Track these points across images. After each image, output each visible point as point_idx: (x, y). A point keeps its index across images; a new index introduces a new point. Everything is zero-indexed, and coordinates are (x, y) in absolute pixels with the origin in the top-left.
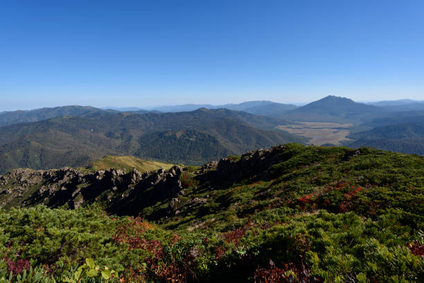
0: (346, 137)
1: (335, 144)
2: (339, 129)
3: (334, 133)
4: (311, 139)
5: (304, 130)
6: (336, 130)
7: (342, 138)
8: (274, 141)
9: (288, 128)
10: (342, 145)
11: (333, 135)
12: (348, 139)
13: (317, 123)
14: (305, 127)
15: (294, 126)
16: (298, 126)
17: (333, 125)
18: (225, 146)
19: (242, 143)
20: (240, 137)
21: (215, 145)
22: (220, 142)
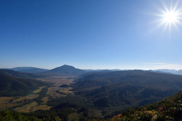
0: (73, 81)
1: (68, 84)
2: (70, 78)
3: (67, 80)
4: (55, 83)
5: (52, 80)
7: (71, 82)
8: (28, 85)
9: (43, 79)
13: (59, 77)
15: (46, 78)
16: (48, 78)
17: (67, 77)
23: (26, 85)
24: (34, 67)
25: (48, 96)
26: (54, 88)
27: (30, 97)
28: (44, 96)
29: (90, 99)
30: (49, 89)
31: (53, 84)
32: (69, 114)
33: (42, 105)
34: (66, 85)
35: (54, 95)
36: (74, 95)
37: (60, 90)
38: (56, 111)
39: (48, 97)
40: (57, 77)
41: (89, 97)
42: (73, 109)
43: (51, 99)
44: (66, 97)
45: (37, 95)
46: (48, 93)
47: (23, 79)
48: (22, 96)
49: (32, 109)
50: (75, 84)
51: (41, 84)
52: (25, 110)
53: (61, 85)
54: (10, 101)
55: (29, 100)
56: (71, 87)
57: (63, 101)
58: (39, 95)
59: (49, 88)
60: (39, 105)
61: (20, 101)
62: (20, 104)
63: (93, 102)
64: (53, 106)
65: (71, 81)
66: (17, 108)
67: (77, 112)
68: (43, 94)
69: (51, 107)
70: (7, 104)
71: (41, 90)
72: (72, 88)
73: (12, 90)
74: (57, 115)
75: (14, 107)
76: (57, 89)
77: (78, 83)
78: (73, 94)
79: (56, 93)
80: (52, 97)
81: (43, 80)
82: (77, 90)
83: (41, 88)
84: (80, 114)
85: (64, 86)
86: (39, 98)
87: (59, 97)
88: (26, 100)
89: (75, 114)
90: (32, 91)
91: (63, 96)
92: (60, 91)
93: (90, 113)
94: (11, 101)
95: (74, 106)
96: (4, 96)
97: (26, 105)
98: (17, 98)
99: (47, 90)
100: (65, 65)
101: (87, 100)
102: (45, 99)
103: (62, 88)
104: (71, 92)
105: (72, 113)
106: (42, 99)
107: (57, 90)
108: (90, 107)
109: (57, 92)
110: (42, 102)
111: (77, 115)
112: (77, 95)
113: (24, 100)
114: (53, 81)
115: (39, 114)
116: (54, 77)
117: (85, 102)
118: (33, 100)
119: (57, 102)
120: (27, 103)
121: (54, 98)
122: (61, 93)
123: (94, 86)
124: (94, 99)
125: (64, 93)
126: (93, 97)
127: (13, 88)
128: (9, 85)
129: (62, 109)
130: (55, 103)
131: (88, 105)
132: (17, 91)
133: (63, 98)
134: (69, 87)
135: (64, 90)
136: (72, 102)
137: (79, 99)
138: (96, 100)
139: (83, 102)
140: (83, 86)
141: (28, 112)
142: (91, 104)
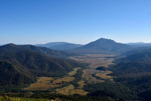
0: (112, 62)
1: (105, 66)
2: (108, 58)
3: (105, 60)
4: (90, 64)
5: (86, 59)
6: (106, 58)
7: (110, 64)
8: (63, 66)
9: (76, 58)
12: (113, 64)
13: (95, 55)
14: (87, 57)
15: (80, 57)
17: (105, 56)
18: (19, 71)
19: (37, 69)
20: (36, 64)
21: (9, 71)
22: (15, 68)
23: (61, 66)
24: (66, 42)
25: (84, 79)
26: (90, 70)
27: (66, 79)
28: (80, 80)
29: (134, 89)
31: (87, 65)
33: (79, 89)
34: (104, 67)
35: (89, 79)
37: (96, 73)
38: (92, 99)
39: (84, 81)
40: (92, 55)
41: (133, 86)
42: (110, 99)
43: (87, 84)
44: (103, 83)
45: (73, 77)
46: (83, 76)
48: (59, 77)
49: (71, 92)
50: (115, 67)
51: (76, 64)
52: (64, 92)
53: (97, 67)
54: (51, 81)
55: (66, 82)
56: (110, 70)
57: (99, 87)
58: (74, 77)
59: (84, 70)
60: (76, 88)
61: (59, 83)
62: (59, 86)
63: (137, 93)
64: (90, 92)
65: (110, 62)
66: (57, 89)
68: (78, 76)
69: (88, 92)
70: (49, 84)
71: (76, 72)
72: (111, 72)
73: (50, 70)
75: (55, 88)
76: (93, 71)
77: (119, 65)
78: (112, 80)
79: (92, 77)
80: (87, 81)
81: (77, 60)
82: (118, 76)
83: (76, 70)
86: (75, 81)
87: (95, 82)
88: (63, 82)
90: (68, 73)
92: (97, 75)
96: (45, 76)
97: (65, 87)
98: (55, 79)
99: (82, 73)
100: (102, 38)
101: (129, 90)
102: (81, 83)
103: (98, 71)
104: (109, 77)
106: (78, 83)
107: (93, 73)
108: (132, 99)
109: (93, 75)
110: (78, 86)
112: (117, 82)
113: (62, 82)
114: (88, 61)
115: (77, 99)
116: (89, 55)
117: (126, 92)
118: (69, 83)
119: (94, 88)
120: (65, 85)
121: (90, 82)
122: (98, 78)
123: (141, 72)
124: (138, 89)
125: (101, 77)
126: (138, 87)
127: (50, 68)
128: (47, 66)
129: (98, 97)
130: (91, 89)
131: (130, 96)
132: (55, 72)
133: (100, 84)
134: (107, 70)
135: (100, 74)
136: (110, 91)
137: (119, 88)
138: (142, 91)
139: (124, 92)
140: (125, 70)
141: (68, 94)
142: (133, 95)
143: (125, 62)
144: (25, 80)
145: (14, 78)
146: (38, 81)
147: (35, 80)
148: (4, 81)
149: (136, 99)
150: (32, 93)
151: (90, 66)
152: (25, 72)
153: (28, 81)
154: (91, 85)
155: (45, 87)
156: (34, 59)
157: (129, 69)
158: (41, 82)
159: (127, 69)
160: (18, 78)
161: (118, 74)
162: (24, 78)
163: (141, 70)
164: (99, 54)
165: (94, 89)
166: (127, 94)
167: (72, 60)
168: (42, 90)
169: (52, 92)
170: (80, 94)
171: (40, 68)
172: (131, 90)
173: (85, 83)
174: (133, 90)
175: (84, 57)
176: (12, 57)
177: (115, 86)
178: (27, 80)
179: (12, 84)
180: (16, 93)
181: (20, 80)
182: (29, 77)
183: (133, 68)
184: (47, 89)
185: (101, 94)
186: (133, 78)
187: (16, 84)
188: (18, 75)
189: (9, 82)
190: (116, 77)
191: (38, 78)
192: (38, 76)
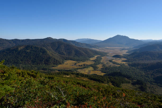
0: (127, 52)
2: (123, 49)
3: (120, 51)
4: (108, 53)
6: (121, 50)
7: (125, 53)
9: (97, 49)
10: (124, 56)
11: (120, 52)
12: (127, 53)
13: (112, 47)
14: (105, 49)
15: (100, 48)
16: (102, 48)
17: (120, 48)
18: (51, 55)
19: (66, 54)
20: (65, 51)
21: (43, 54)
22: (48, 53)
23: (84, 53)
24: (90, 39)
25: (102, 63)
26: (108, 57)
27: (88, 63)
28: (99, 64)
30: (103, 58)
31: (106, 54)
32: (123, 83)
33: (97, 70)
34: (119, 55)
35: (107, 63)
36: (128, 67)
37: (113, 60)
38: (109, 78)
39: (102, 65)
40: (110, 47)
41: (148, 70)
42: (127, 80)
43: (104, 67)
44: (119, 67)
46: (101, 61)
47: (82, 48)
48: (82, 61)
49: (90, 73)
50: (129, 55)
51: (96, 53)
52: (84, 72)
53: (114, 55)
55: (87, 65)
57: (115, 70)
58: (94, 62)
60: (94, 70)
61: (81, 65)
62: (81, 67)
63: (153, 77)
64: (107, 73)
65: (125, 52)
66: (79, 70)
67: (132, 84)
68: (97, 61)
69: (105, 74)
70: (73, 66)
71: (96, 58)
72: (125, 59)
73: (75, 56)
74: (109, 81)
75: (77, 69)
76: (110, 58)
77: (132, 54)
78: (127, 65)
80: (105, 65)
81: (97, 50)
82: (132, 62)
83: (96, 56)
84: (136, 86)
85: (117, 56)
86: (94, 64)
87: (112, 66)
88: (85, 64)
89: (130, 85)
90: (89, 59)
91: (116, 65)
92: (113, 61)
93: (148, 89)
94: (75, 64)
95: (129, 77)
96: (71, 60)
97: (85, 69)
98: (79, 63)
99: (101, 59)
100: (118, 36)
101: (144, 74)
102: (100, 66)
103: (115, 58)
104: (124, 63)
105: (126, 83)
106: (97, 66)
108: (149, 82)
109: (110, 61)
110: (97, 68)
111: (132, 87)
112: (132, 67)
113: (83, 64)
114: (106, 51)
116: (108, 47)
118: (90, 66)
120: (86, 67)
121: (107, 66)
122: (114, 63)
123: (155, 59)
124: (154, 74)
125: (117, 63)
126: (153, 71)
127: (76, 55)
128: (73, 52)
129: (115, 77)
130: (108, 71)
131: (146, 79)
132: (79, 57)
133: (116, 68)
134: (122, 58)
135: (117, 60)
136: (126, 73)
137: (134, 71)
138: (158, 76)
139: (139, 75)
140: (139, 58)
141: (87, 74)
142: (149, 78)
143: (138, 52)
144: (54, 61)
145: (46, 60)
146: (65, 63)
147: (63, 62)
148: (39, 61)
149: (152, 82)
150: (57, 71)
151: (108, 54)
152: (56, 56)
153: (57, 63)
154: (108, 68)
155: (69, 67)
156: (64, 47)
157: (143, 57)
158: (67, 64)
159: (140, 57)
160: (49, 60)
161: (133, 61)
162: (54, 60)
163: (154, 58)
164: (115, 47)
165: (110, 71)
166: (143, 77)
167: (94, 50)
168: (66, 69)
169: (74, 71)
170: (97, 75)
171: (68, 54)
172: (147, 74)
173: (102, 66)
174: (148, 74)
175: (103, 48)
176: (48, 46)
177: (130, 70)
178: (56, 61)
179: (44, 64)
180: (46, 70)
181: (50, 61)
182: (58, 59)
183: (146, 56)
184: (70, 69)
185: (118, 75)
186: (148, 64)
187: (47, 64)
188: (50, 58)
189: (42, 62)
190: (130, 63)
191: (65, 61)
192: (65, 60)
